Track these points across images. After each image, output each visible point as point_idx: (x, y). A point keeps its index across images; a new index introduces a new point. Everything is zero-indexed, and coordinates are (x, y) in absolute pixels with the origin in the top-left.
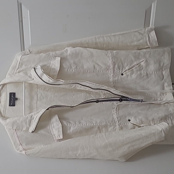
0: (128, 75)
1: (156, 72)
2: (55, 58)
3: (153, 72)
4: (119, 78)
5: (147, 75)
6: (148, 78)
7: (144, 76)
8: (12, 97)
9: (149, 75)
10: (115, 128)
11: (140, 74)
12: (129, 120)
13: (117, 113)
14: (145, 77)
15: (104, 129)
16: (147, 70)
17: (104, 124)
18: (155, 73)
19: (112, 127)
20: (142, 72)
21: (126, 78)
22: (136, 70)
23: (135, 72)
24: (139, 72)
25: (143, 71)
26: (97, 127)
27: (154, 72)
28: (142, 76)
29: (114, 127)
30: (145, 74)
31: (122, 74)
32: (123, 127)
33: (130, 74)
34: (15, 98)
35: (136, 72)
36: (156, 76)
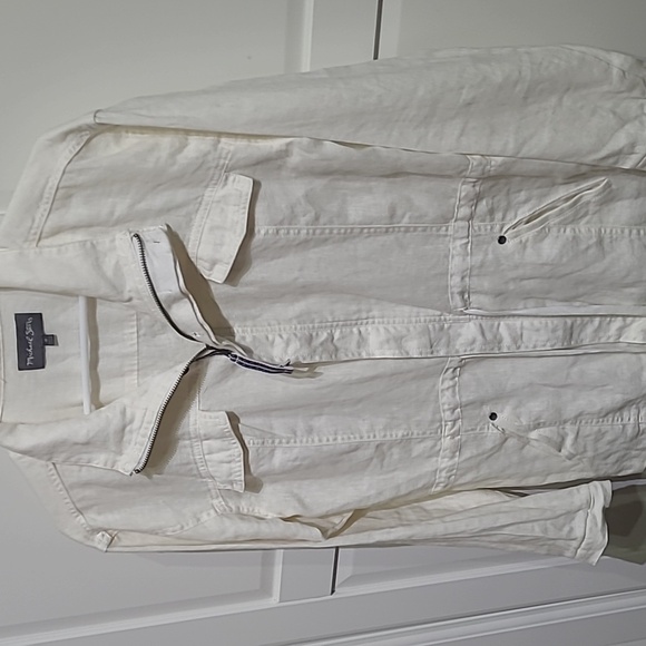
0: (527, 241)
1: (634, 232)
2: (227, 178)
3: (622, 232)
4: (490, 256)
5: (600, 242)
6: (604, 257)
7: (587, 248)
8: (30, 330)
9: (607, 241)
10: (438, 448)
11: (574, 238)
12: (493, 416)
13: (454, 391)
14: (591, 251)
15: (396, 451)
16: (601, 222)
17: (400, 435)
18: (630, 232)
19: (429, 443)
20: (583, 230)
21: (517, 256)
22: (560, 223)
23: (555, 230)
24: (568, 230)
25: (587, 223)
26: (373, 446)
27: (627, 231)
28: (583, 247)
29: (435, 445)
30: (594, 240)
31: (502, 240)
32: (466, 441)
33: (535, 237)
34: (45, 336)
35: (559, 231)
36: (636, 246)
